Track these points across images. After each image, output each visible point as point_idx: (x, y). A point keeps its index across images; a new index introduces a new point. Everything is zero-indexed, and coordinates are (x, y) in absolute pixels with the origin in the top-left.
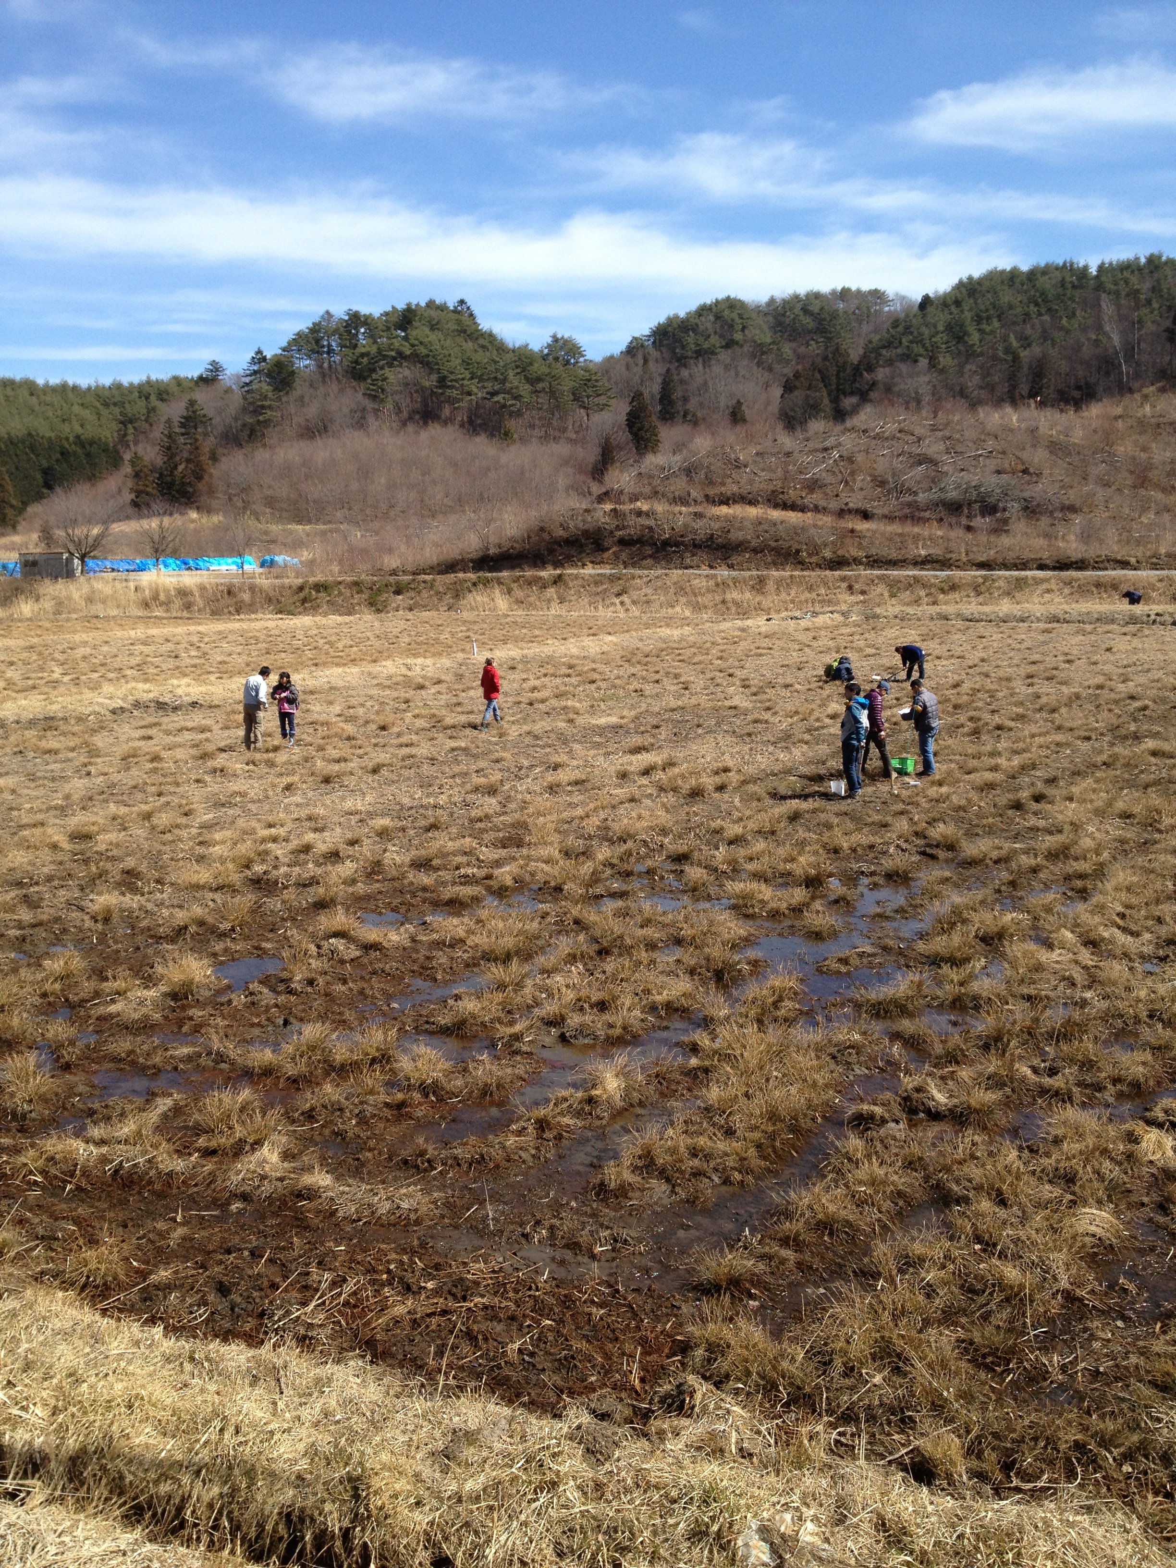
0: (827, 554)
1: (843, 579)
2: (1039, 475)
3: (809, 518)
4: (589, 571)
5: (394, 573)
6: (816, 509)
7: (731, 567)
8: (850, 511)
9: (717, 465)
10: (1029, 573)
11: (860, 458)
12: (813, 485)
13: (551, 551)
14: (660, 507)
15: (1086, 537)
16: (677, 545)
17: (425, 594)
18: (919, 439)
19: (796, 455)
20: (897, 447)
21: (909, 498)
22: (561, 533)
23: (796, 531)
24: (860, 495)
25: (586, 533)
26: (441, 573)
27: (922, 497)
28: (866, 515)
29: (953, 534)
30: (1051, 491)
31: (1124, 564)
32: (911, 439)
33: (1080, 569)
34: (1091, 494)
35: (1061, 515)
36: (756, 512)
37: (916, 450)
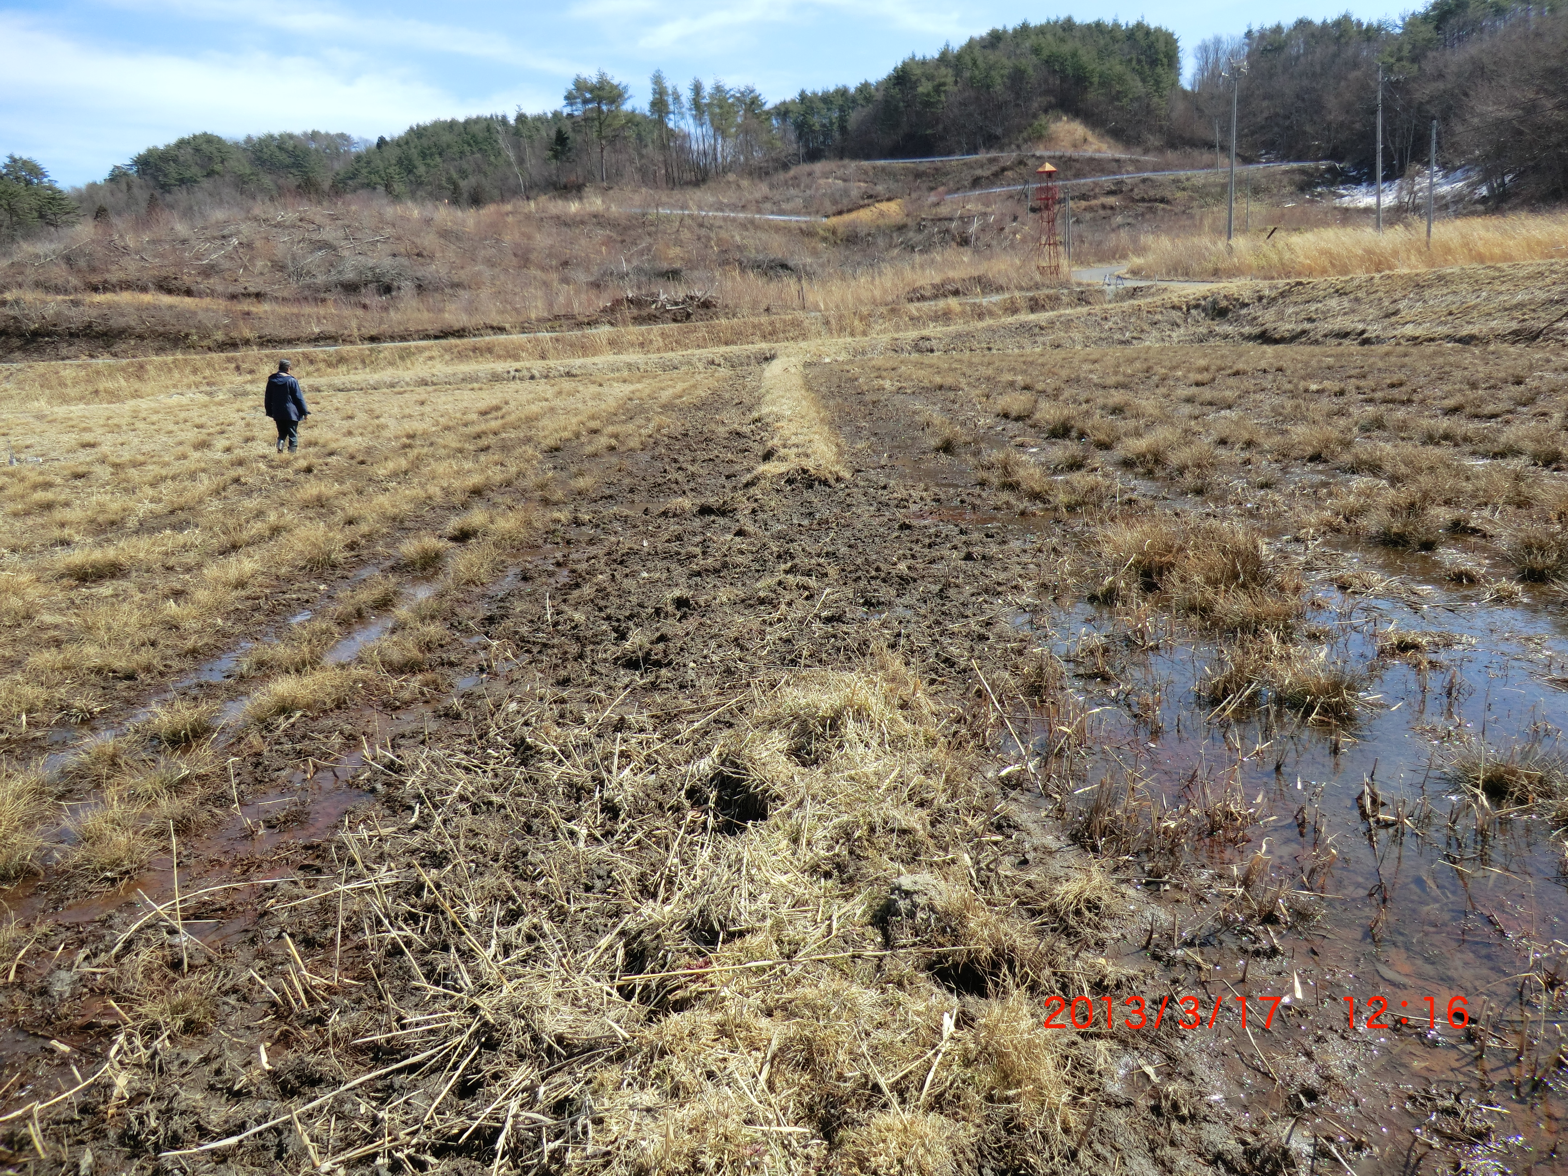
0: (219, 336)
1: (229, 360)
2: (432, 257)
3: (207, 301)
6: (212, 293)
7: (115, 355)
8: (249, 295)
9: (100, 252)
10: (412, 344)
11: (258, 244)
12: (209, 271)
14: (29, 296)
15: (472, 308)
16: (49, 334)
18: (319, 227)
19: (193, 242)
20: (298, 235)
21: (308, 280)
23: (186, 316)
24: (260, 280)
27: (321, 279)
28: (259, 296)
29: (347, 312)
30: (443, 272)
31: (501, 330)
32: (311, 227)
33: (461, 336)
34: (479, 273)
35: (450, 291)
36: (147, 298)
37: (315, 236)
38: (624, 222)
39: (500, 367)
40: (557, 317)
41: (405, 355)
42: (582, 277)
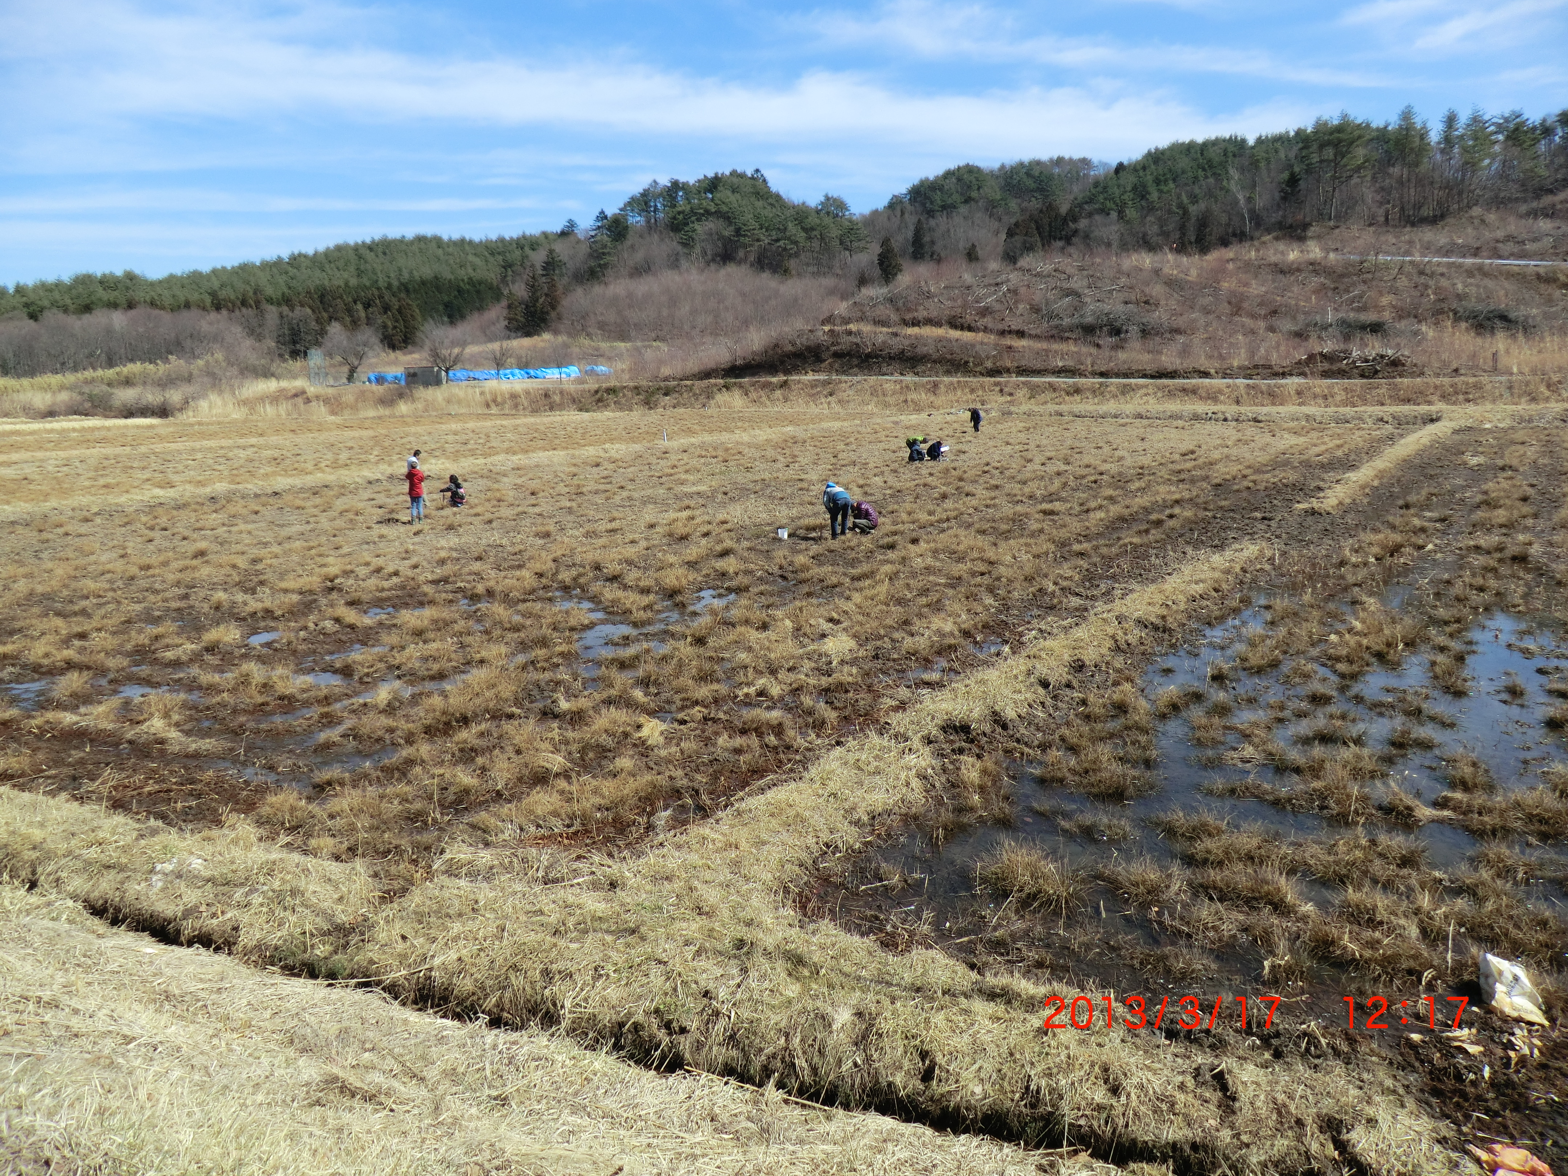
0: (989, 364)
1: (996, 384)
2: (1157, 305)
3: (980, 336)
4: (810, 377)
5: (666, 379)
6: (986, 330)
7: (917, 374)
8: (1010, 332)
9: (913, 297)
10: (1132, 381)
11: (1023, 290)
12: (985, 312)
13: (782, 362)
14: (866, 328)
15: (1185, 352)
16: (877, 357)
17: (685, 395)
18: (1069, 276)
19: (975, 288)
20: (1052, 283)
21: (1056, 322)
22: (790, 348)
23: (966, 347)
24: (1020, 320)
25: (809, 348)
26: (701, 379)
27: (1067, 321)
28: (1021, 334)
29: (1084, 350)
30: (1165, 317)
31: (1205, 374)
32: (1063, 276)
33: (1173, 377)
34: (1194, 321)
35: (1168, 336)
36: (940, 332)
37: (1066, 285)
38: (1340, 270)
39: (1201, 408)
40: (1256, 367)
41: (1125, 390)
42: (1287, 325)
